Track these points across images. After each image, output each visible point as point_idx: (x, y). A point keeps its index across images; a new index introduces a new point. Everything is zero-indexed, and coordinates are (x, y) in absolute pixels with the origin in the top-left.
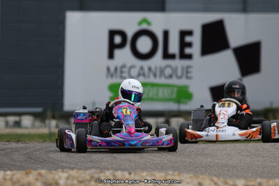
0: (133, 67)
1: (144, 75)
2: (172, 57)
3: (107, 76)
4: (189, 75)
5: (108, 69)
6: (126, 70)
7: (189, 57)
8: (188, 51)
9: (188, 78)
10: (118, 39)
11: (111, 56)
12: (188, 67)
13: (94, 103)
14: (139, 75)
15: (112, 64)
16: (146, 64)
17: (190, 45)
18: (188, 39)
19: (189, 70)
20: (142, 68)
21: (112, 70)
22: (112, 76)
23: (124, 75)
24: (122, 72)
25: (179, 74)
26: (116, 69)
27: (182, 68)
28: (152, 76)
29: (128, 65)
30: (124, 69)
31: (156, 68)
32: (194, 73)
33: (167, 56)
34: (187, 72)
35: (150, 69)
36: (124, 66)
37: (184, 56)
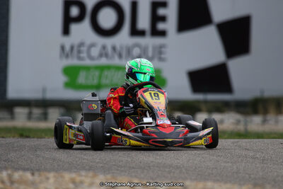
0: (93, 45)
1: (107, 55)
2: (142, 33)
3: (61, 57)
4: (163, 56)
5: (63, 48)
6: (84, 49)
7: (163, 34)
8: (161, 26)
9: (161, 59)
10: (75, 11)
11: (66, 31)
12: (162, 46)
13: (44, 90)
14: (101, 55)
15: (68, 41)
16: (109, 42)
17: (163, 19)
18: (161, 12)
19: (163, 49)
20: (104, 47)
21: (68, 48)
22: (67, 56)
23: (82, 55)
24: (79, 52)
25: (150, 54)
26: (72, 48)
27: (154, 48)
28: (116, 57)
29: (88, 42)
30: (82, 48)
31: (121, 48)
32: (169, 53)
33: (135, 32)
34: (160, 53)
35: (114, 48)
36: (81, 44)
37: (156, 33)
